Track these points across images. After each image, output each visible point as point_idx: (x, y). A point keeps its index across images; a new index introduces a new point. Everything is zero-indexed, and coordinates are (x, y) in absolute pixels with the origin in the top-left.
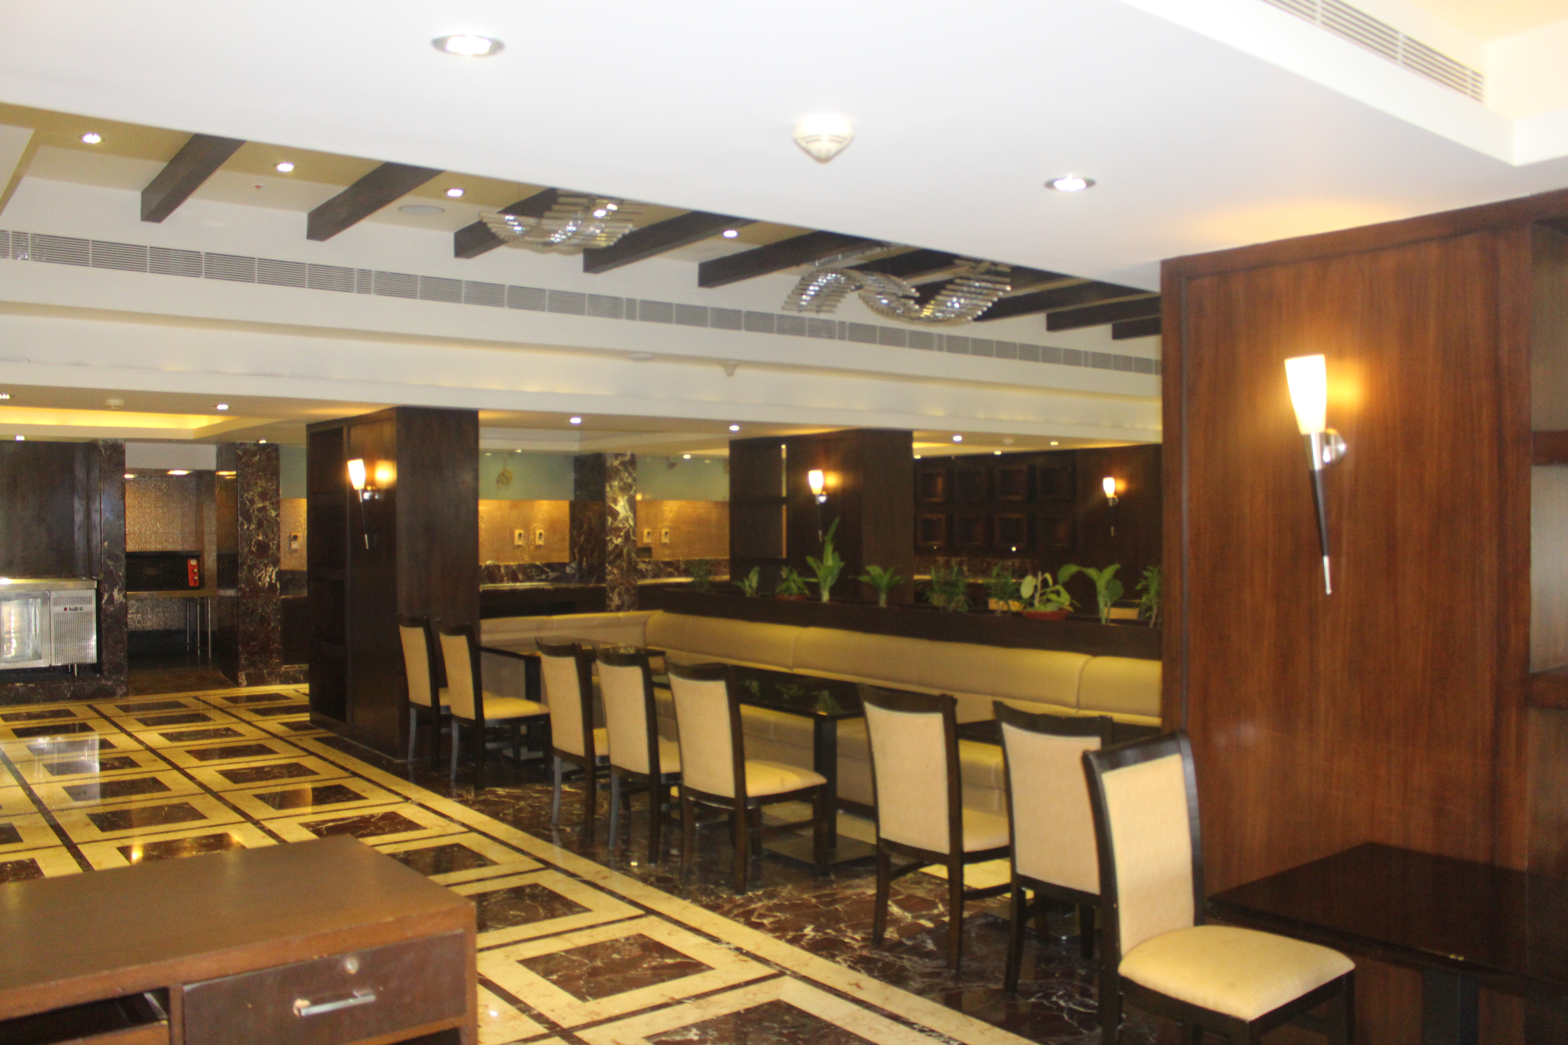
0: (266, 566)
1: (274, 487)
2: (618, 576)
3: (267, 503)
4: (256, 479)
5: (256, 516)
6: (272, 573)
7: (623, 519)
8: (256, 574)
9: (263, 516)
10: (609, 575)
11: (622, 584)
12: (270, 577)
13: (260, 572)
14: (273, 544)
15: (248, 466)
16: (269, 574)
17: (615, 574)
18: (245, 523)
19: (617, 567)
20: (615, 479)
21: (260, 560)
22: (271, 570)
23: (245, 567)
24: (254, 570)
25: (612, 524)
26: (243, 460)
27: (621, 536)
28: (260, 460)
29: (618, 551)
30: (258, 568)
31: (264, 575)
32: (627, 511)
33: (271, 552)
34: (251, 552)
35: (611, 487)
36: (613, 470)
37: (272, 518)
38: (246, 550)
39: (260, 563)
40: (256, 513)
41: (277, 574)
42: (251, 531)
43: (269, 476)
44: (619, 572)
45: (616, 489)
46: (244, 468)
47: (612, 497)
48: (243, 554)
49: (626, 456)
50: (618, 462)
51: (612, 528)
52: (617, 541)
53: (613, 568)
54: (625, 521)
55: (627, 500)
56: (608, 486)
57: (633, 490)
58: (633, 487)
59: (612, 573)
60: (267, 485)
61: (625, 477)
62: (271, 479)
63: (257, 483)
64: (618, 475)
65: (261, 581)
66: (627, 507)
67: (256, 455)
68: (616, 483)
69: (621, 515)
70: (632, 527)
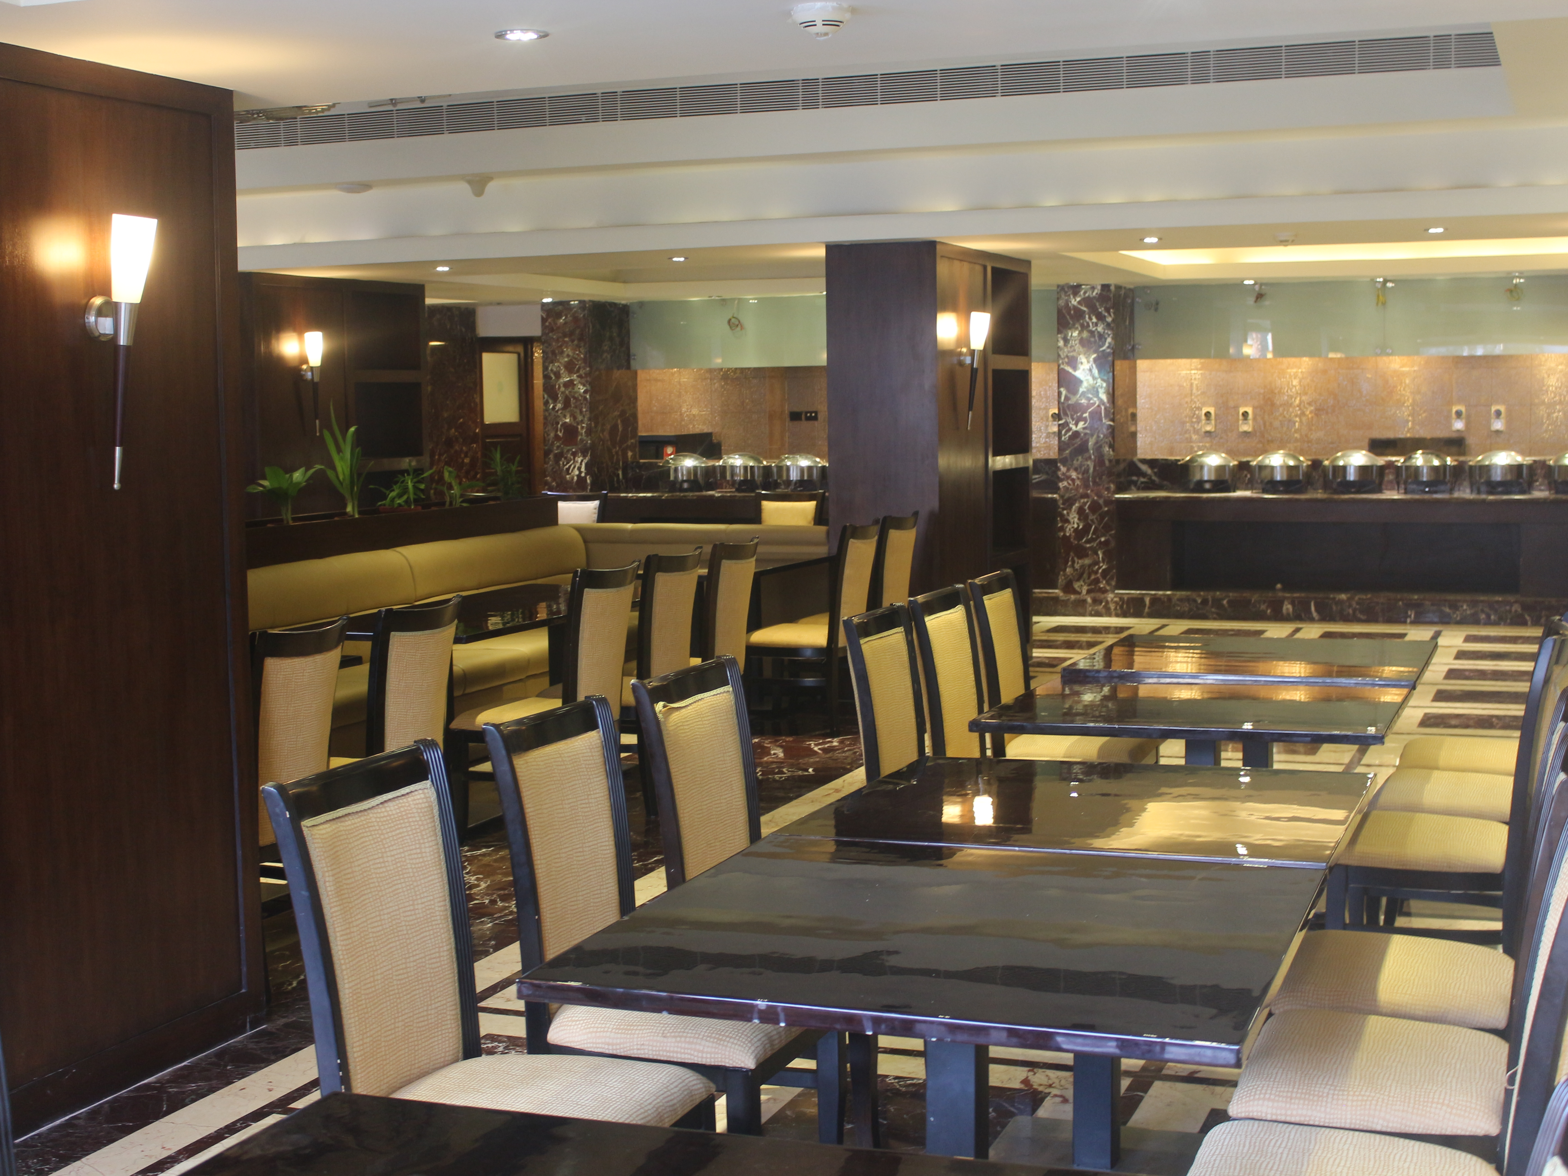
0: (574, 454)
1: (582, 356)
2: (1078, 482)
3: (575, 377)
4: (561, 346)
5: (562, 393)
6: (581, 464)
7: (1088, 391)
8: (564, 465)
9: (570, 392)
10: (1062, 480)
11: (1086, 496)
12: (579, 469)
13: (568, 463)
14: (582, 428)
15: (552, 330)
16: (578, 465)
17: (1073, 480)
18: (550, 401)
19: (1076, 470)
20: (1073, 327)
21: (568, 448)
22: (580, 460)
23: (551, 456)
24: (561, 460)
25: (1067, 398)
26: (547, 324)
27: (1085, 420)
28: (565, 323)
29: (1078, 441)
30: (566, 458)
31: (572, 466)
32: (1094, 378)
33: (579, 438)
34: (557, 437)
35: (1066, 341)
37: (580, 395)
38: (552, 435)
39: (568, 451)
40: (562, 389)
41: (586, 465)
42: (557, 411)
43: (576, 342)
44: (1080, 476)
45: (1075, 343)
46: (548, 333)
47: (1067, 356)
48: (549, 440)
49: (1093, 288)
50: (1078, 299)
51: (1069, 406)
52: (1076, 426)
53: (1068, 470)
54: (1092, 394)
55: (1095, 360)
56: (1060, 339)
57: (1107, 344)
58: (1106, 339)
59: (1069, 477)
60: (574, 353)
61: (1093, 323)
62: (578, 346)
63: (563, 352)
64: (1078, 320)
65: (568, 474)
66: (1095, 372)
67: (561, 318)
68: (1075, 334)
69: (1085, 384)
70: (1104, 404)
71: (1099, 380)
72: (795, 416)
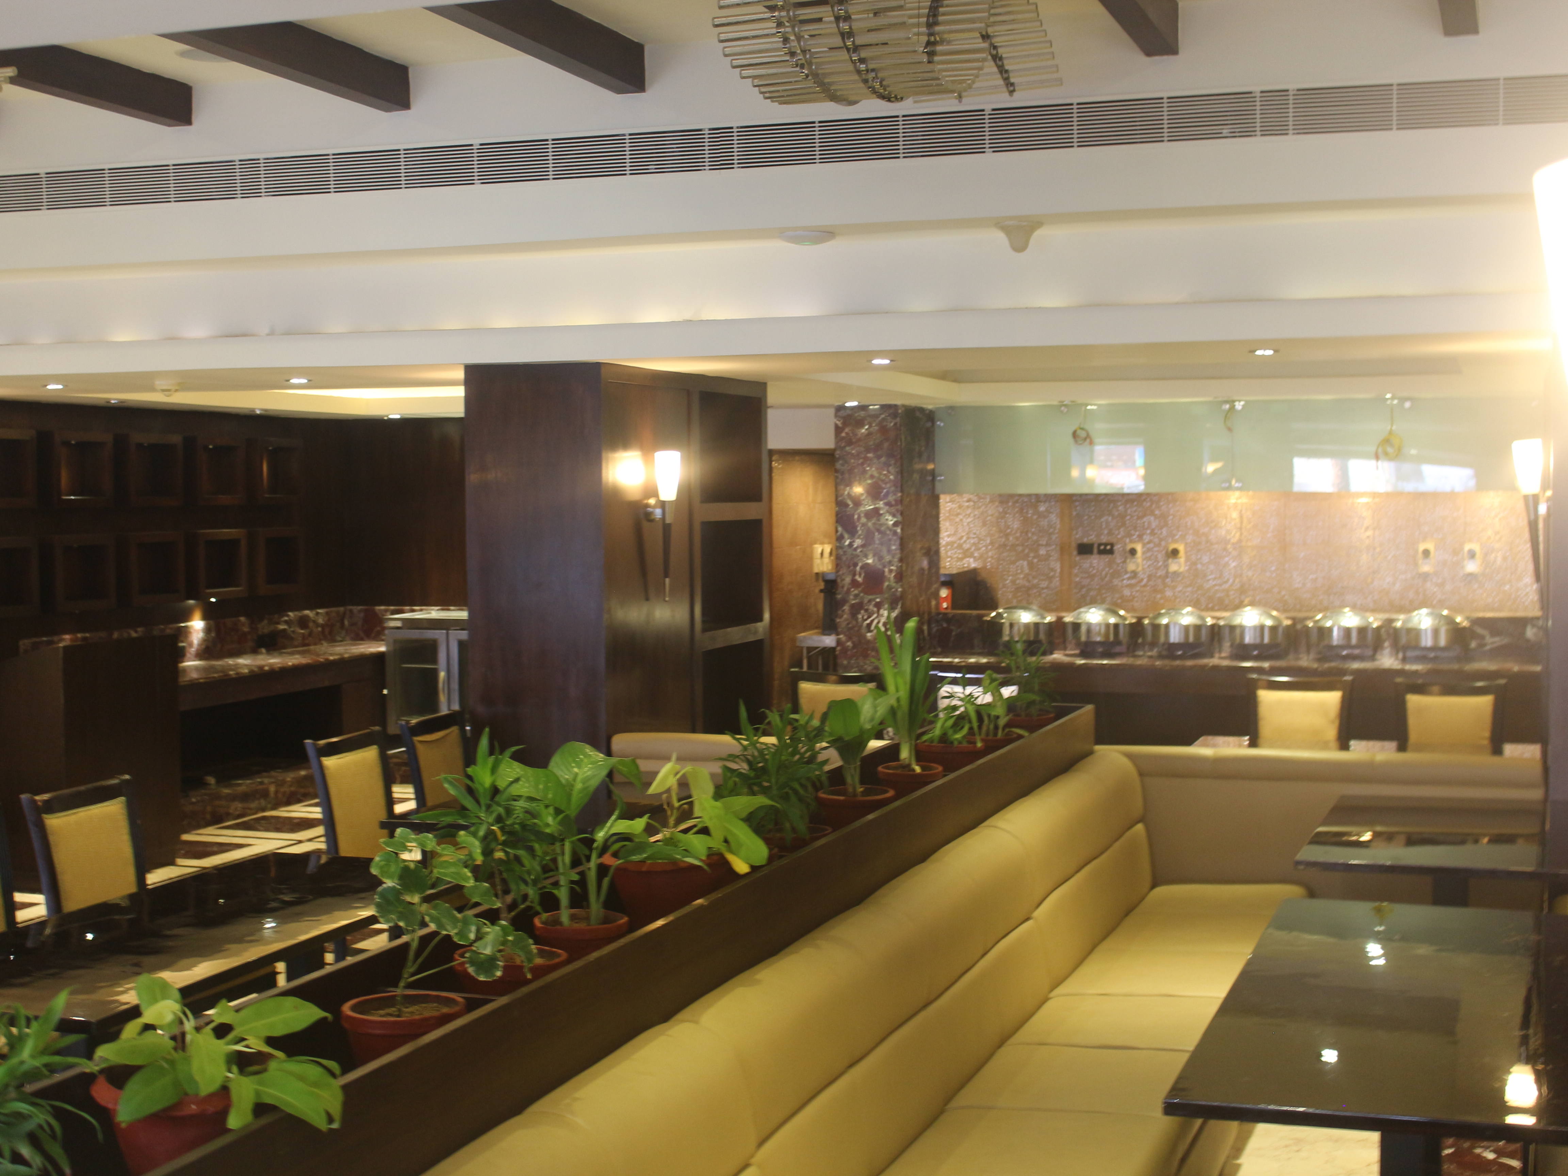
0: (879, 606)
1: (892, 477)
3: (881, 504)
4: (862, 464)
5: (863, 525)
6: (888, 618)
8: (864, 620)
9: (874, 524)
12: (885, 625)
13: (869, 617)
14: (891, 571)
15: (850, 443)
16: (883, 620)
18: (846, 536)
21: (870, 597)
22: (885, 613)
23: (846, 608)
24: (859, 613)
26: (843, 435)
28: (869, 434)
30: (866, 610)
31: (876, 621)
33: (886, 584)
34: (854, 583)
37: (888, 528)
38: (848, 580)
39: (870, 601)
40: (863, 520)
42: (856, 549)
43: (883, 459)
46: (845, 447)
48: (843, 587)
60: (880, 474)
62: (887, 465)
63: (864, 472)
65: (870, 631)
67: (862, 426)
72: (1085, 549)
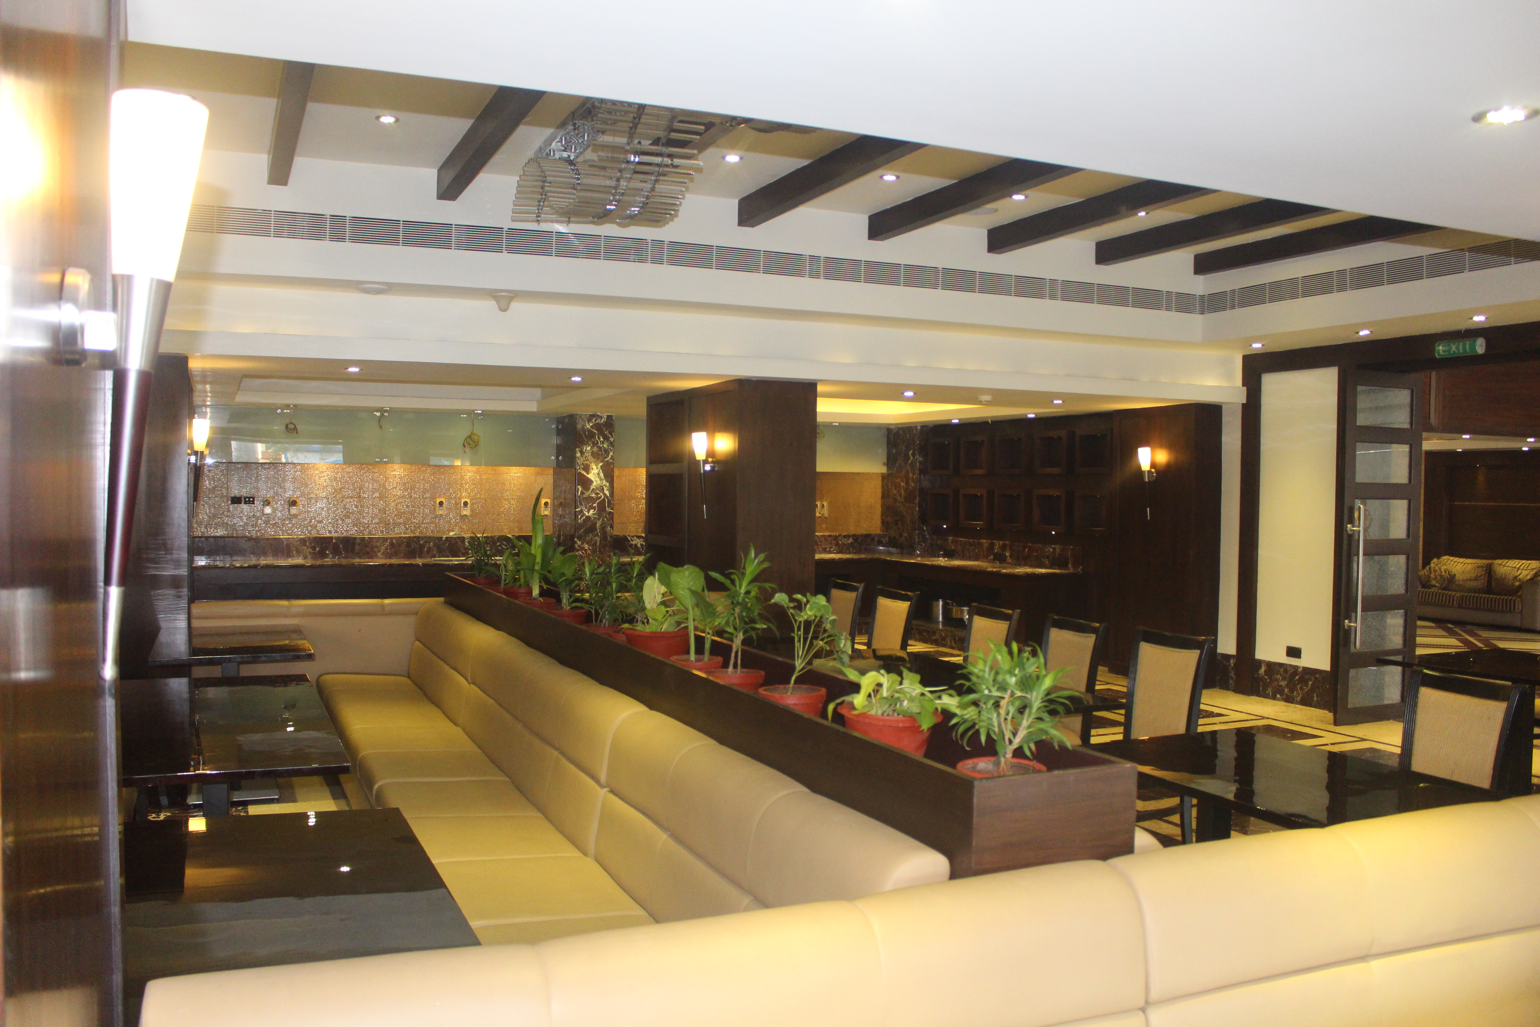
2: (589, 552)
7: (597, 488)
10: (577, 551)
19: (588, 543)
20: (587, 444)
25: (582, 493)
27: (594, 508)
29: (589, 523)
32: (601, 480)
35: (582, 452)
36: (585, 434)
44: (591, 548)
45: (588, 455)
47: (583, 464)
49: (601, 418)
50: (591, 424)
51: (584, 498)
52: (588, 513)
53: (582, 543)
54: (599, 491)
55: (602, 467)
56: (578, 452)
57: (610, 457)
58: (609, 453)
59: (583, 548)
61: (600, 441)
64: (590, 439)
66: (602, 475)
68: (589, 448)
69: (595, 484)
70: (607, 497)
71: (604, 481)
